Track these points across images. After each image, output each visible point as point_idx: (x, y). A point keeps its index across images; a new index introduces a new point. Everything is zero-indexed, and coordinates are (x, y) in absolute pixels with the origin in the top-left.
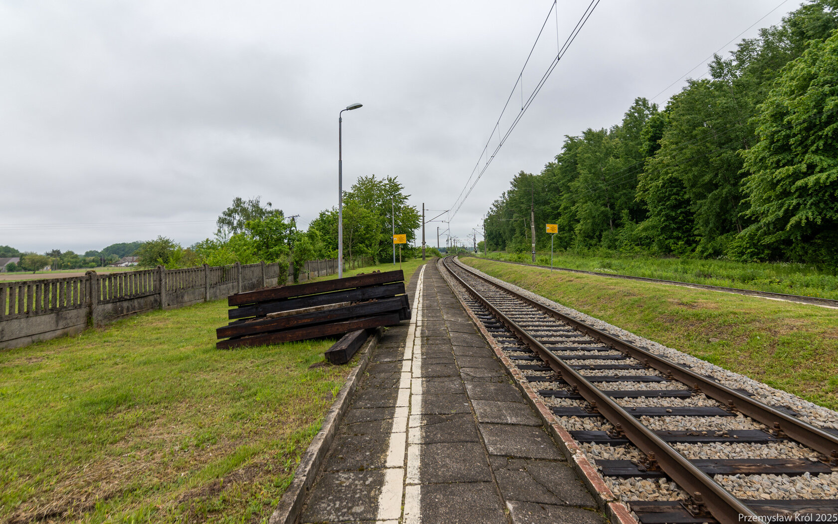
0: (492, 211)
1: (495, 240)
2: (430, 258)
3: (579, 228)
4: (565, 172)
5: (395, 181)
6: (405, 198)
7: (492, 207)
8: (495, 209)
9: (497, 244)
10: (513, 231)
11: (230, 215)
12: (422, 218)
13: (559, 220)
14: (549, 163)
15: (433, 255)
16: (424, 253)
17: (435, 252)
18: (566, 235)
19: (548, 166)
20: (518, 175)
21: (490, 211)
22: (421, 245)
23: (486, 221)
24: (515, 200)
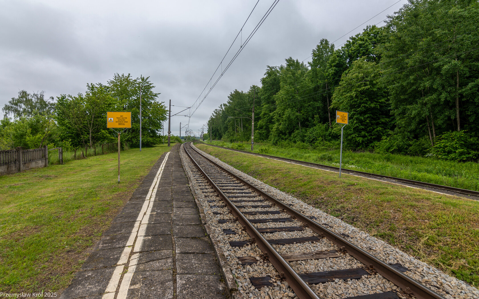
0: (213, 116)
1: (214, 133)
2: (174, 144)
3: (276, 127)
4: (267, 90)
5: (147, 81)
6: (156, 95)
7: (214, 113)
8: (215, 114)
9: (215, 136)
10: (226, 128)
11: (16, 104)
12: (168, 112)
13: (260, 122)
14: (253, 86)
15: (177, 142)
16: (170, 140)
17: (178, 139)
18: (263, 131)
19: (252, 88)
20: (233, 93)
21: (212, 115)
22: (167, 134)
23: (209, 121)
24: (230, 108)
